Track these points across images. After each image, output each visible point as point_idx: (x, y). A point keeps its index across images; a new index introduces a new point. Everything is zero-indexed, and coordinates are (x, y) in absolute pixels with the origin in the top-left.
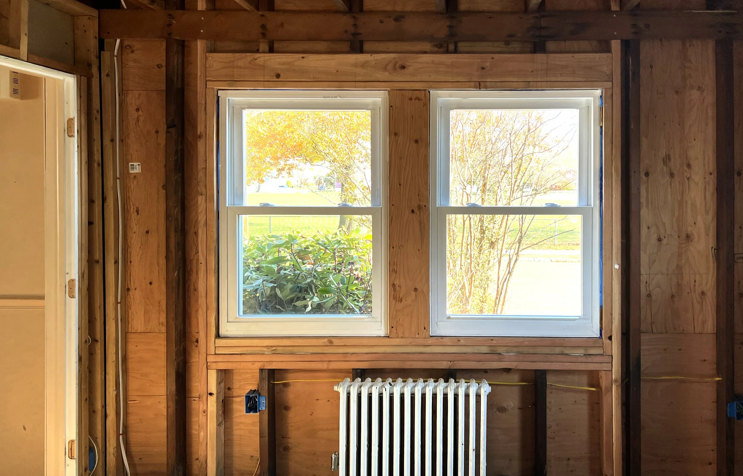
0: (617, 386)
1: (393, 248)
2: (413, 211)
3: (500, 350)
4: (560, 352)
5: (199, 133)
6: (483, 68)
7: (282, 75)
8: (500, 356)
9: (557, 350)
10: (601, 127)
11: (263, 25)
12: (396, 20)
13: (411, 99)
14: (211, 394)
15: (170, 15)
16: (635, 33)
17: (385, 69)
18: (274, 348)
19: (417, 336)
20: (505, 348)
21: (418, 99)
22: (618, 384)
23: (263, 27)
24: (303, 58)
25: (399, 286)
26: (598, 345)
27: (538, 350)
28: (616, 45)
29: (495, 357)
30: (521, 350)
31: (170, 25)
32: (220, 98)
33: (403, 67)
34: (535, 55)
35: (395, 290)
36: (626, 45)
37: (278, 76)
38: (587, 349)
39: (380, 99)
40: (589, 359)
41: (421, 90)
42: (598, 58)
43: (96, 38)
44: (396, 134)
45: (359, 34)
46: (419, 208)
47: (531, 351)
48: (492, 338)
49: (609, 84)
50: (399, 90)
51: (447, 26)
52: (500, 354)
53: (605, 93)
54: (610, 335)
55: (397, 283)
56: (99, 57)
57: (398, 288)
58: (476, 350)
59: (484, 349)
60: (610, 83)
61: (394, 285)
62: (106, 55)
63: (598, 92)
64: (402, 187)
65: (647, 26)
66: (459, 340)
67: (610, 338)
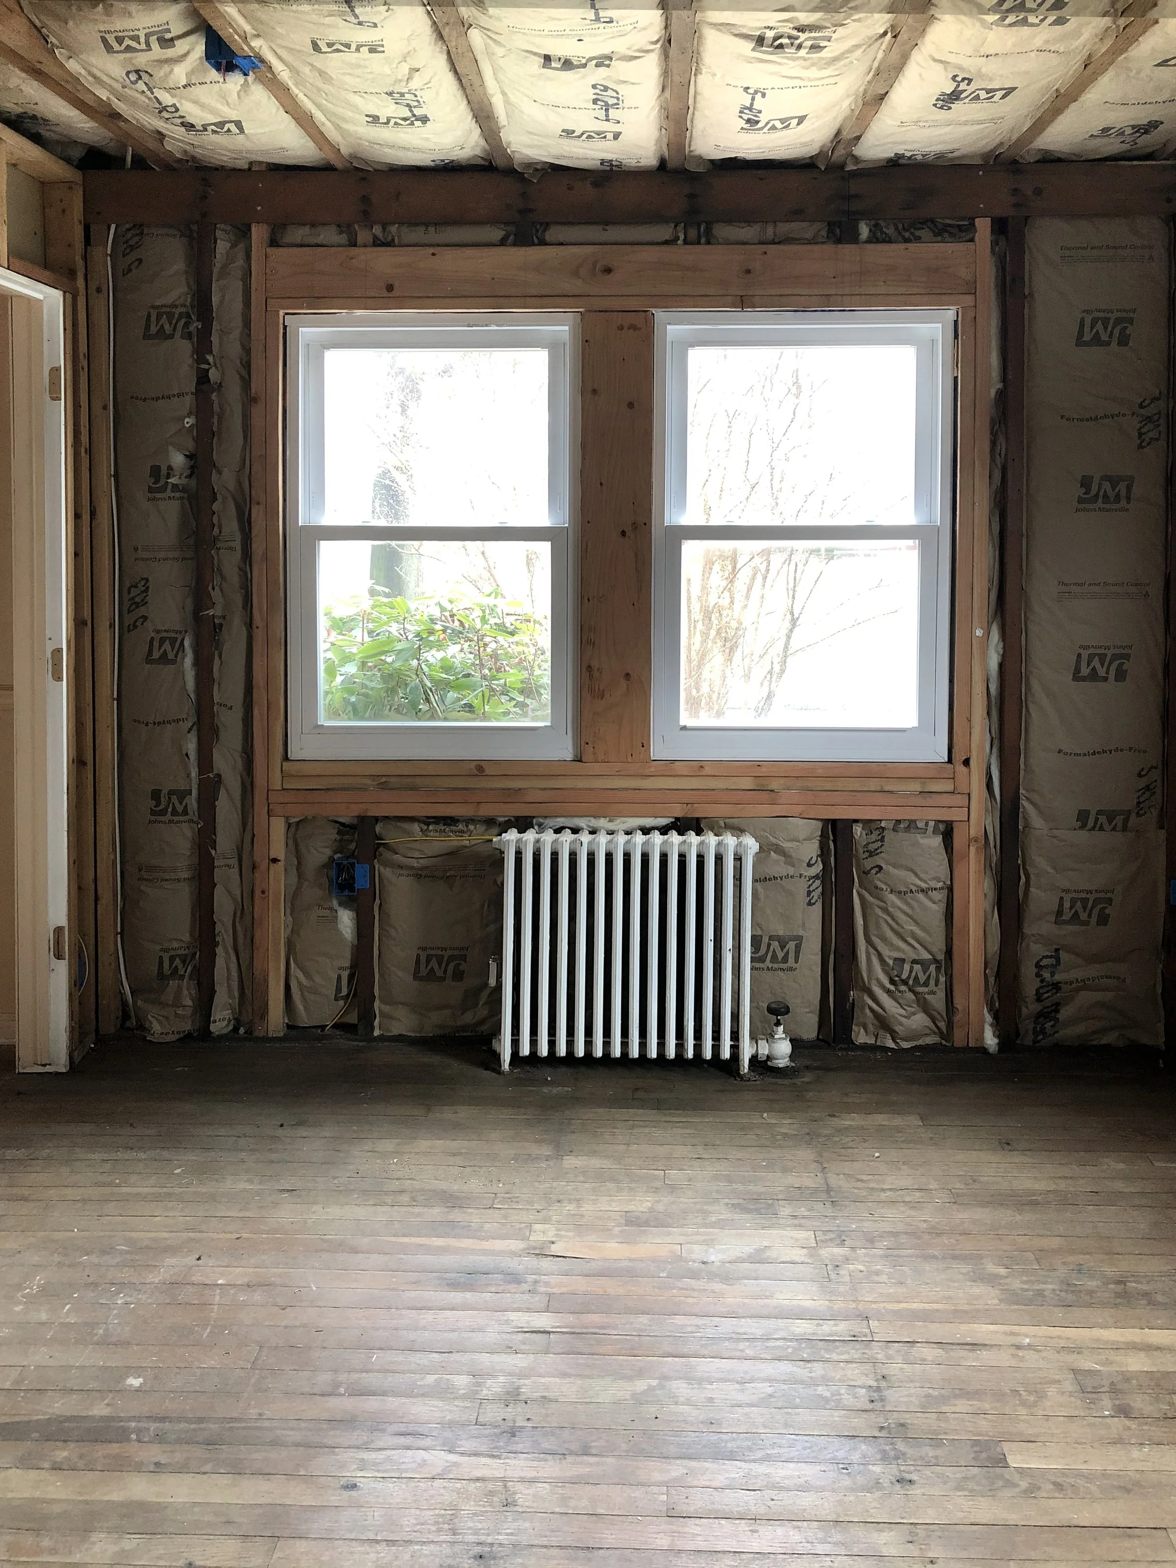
0: (977, 849)
1: (589, 600)
2: (623, 533)
3: (774, 785)
4: (879, 789)
5: (253, 391)
6: (748, 271)
7: (396, 285)
8: (772, 794)
9: (873, 785)
10: (956, 378)
11: (364, 196)
12: (595, 185)
13: (621, 328)
14: (275, 860)
15: (204, 179)
16: (1016, 205)
17: (576, 273)
18: (384, 779)
19: (630, 759)
20: (782, 781)
21: (633, 327)
22: (979, 845)
23: (365, 199)
24: (433, 254)
25: (598, 669)
26: (946, 775)
27: (840, 784)
28: (983, 226)
29: (765, 795)
30: (811, 783)
31: (204, 197)
32: (288, 329)
33: (608, 270)
34: (840, 246)
35: (591, 677)
36: (1000, 227)
37: (390, 288)
38: (924, 783)
39: (567, 328)
40: (930, 801)
41: (638, 311)
42: (950, 252)
43: (80, 222)
44: (594, 391)
45: (531, 211)
46: (635, 526)
47: (828, 785)
48: (759, 764)
49: (969, 300)
50: (600, 311)
51: (686, 196)
52: (772, 791)
53: (963, 316)
54: (965, 757)
55: (595, 664)
56: (85, 258)
57: (596, 674)
58: (731, 783)
59: (747, 783)
60: (971, 297)
61: (589, 667)
62: (96, 252)
63: (950, 314)
64: (604, 487)
65: (1038, 192)
66: (702, 767)
67: (966, 762)
